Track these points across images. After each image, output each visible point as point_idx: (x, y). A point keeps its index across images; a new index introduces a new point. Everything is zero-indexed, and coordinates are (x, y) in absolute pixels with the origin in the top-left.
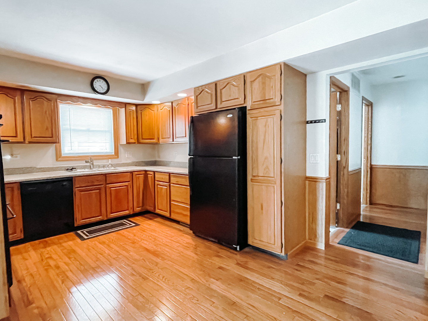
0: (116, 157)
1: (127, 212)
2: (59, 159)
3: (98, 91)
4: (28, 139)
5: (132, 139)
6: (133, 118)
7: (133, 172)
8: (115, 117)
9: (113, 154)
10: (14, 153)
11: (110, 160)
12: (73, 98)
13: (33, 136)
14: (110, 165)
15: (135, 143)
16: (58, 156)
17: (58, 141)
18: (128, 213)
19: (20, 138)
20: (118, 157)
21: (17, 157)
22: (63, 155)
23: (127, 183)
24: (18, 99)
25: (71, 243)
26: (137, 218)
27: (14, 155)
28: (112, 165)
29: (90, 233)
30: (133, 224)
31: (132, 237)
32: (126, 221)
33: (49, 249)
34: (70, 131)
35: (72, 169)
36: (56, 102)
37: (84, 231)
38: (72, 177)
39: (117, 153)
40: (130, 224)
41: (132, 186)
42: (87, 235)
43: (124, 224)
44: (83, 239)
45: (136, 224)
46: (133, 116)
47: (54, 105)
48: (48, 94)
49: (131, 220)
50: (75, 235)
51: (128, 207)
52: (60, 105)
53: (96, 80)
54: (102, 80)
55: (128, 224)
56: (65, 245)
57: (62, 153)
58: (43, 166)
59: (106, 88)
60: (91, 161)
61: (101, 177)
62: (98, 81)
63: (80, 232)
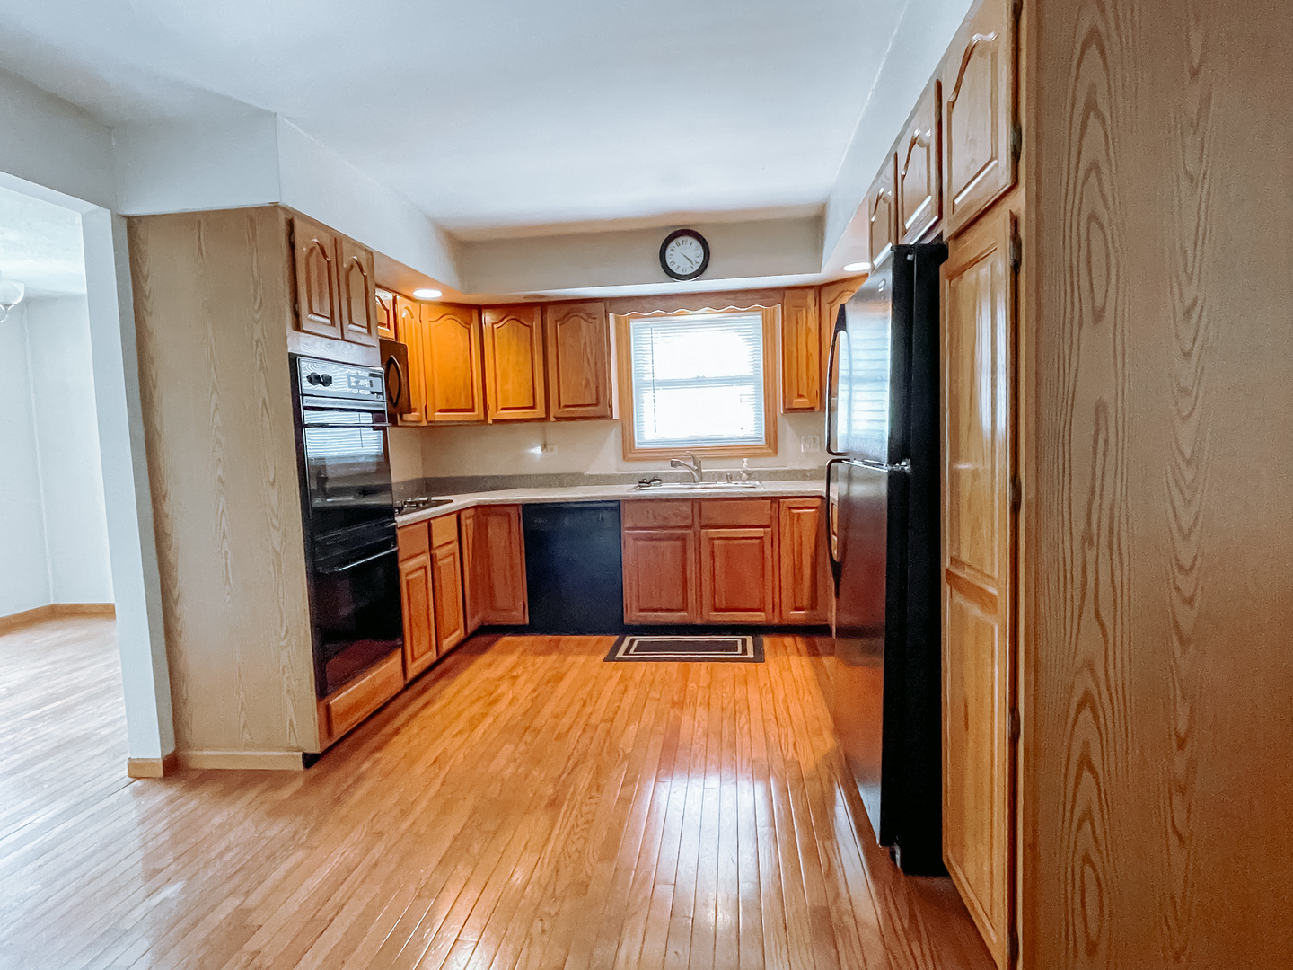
0: (770, 451)
1: (758, 617)
2: (630, 455)
3: (679, 272)
4: (554, 411)
5: (800, 396)
6: (808, 330)
7: (781, 500)
8: (769, 336)
9: (763, 442)
10: (548, 442)
11: (745, 460)
12: (645, 304)
13: (563, 404)
14: (744, 475)
15: (812, 408)
16: (628, 449)
17: (609, 413)
18: (763, 619)
19: (539, 412)
20: (776, 451)
21: (552, 450)
22: (637, 446)
23: (762, 529)
24: (536, 324)
25: (582, 659)
26: (788, 640)
27: (548, 447)
28: (750, 475)
29: (641, 648)
30: (750, 655)
31: (698, 687)
32: (749, 639)
33: (541, 659)
34: (655, 384)
35: (652, 481)
36: (607, 317)
37: (639, 639)
38: (619, 501)
39: (772, 441)
40: (745, 651)
41: (777, 540)
42: (627, 652)
43: (733, 647)
44: (611, 657)
45: (759, 656)
46: (807, 323)
47: (601, 327)
48: (590, 304)
49: (767, 641)
50: (611, 645)
51: (763, 602)
52: (634, 325)
53: (673, 244)
54: (690, 240)
55: (740, 652)
56: (570, 659)
57: (636, 440)
58: (596, 473)
59: (700, 260)
60: (695, 464)
61: (686, 508)
62: (678, 245)
63: (628, 639)
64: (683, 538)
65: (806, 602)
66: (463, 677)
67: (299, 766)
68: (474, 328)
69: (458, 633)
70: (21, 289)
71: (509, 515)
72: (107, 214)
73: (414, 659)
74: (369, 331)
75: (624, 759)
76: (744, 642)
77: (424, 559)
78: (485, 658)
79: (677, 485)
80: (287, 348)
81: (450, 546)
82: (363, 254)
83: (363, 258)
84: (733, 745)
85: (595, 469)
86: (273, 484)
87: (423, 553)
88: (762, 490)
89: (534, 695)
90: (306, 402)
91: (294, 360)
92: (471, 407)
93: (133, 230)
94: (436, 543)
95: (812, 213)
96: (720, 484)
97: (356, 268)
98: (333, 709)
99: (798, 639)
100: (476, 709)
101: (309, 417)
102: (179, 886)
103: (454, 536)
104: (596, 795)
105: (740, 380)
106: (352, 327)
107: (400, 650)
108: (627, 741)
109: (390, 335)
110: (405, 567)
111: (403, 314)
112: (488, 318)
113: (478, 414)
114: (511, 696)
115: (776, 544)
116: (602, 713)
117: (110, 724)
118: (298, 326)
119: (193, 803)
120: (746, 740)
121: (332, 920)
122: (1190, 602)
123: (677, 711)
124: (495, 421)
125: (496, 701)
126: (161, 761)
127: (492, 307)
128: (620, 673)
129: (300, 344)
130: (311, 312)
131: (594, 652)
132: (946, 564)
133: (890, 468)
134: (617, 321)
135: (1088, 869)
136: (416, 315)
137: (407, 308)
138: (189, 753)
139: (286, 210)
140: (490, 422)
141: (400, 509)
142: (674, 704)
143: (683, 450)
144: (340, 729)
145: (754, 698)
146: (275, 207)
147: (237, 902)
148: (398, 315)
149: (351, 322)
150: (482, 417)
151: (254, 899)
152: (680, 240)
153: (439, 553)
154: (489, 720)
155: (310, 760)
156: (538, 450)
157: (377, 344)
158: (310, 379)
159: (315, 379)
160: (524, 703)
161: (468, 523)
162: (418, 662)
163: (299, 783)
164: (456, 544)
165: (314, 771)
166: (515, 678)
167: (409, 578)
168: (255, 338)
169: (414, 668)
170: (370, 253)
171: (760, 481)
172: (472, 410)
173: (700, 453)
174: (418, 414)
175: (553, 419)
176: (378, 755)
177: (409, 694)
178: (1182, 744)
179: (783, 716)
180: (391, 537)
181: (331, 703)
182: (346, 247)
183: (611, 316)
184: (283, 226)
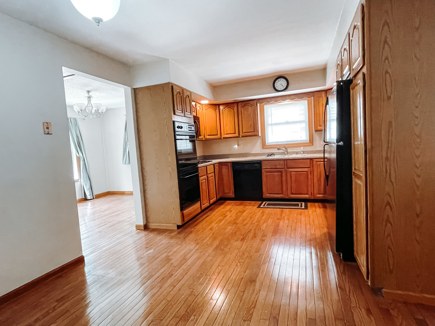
0: (311, 144)
1: (306, 196)
2: (265, 147)
3: (279, 89)
4: (241, 134)
5: (320, 126)
7: (313, 159)
8: (310, 107)
9: (308, 142)
10: (239, 144)
11: (302, 147)
13: (244, 132)
14: (302, 152)
16: (264, 145)
17: (257, 134)
18: (308, 197)
19: (237, 135)
20: (313, 144)
22: (267, 144)
23: (307, 169)
24: (235, 109)
25: (251, 207)
26: (316, 204)
27: (240, 145)
28: (304, 152)
29: (268, 205)
30: (303, 207)
31: (286, 215)
32: (303, 204)
33: (238, 207)
34: (272, 125)
35: (271, 155)
36: (257, 105)
37: (268, 202)
38: (261, 161)
39: (311, 141)
40: (301, 206)
41: (312, 172)
42: (264, 206)
43: (298, 205)
44: (259, 207)
45: (306, 207)
46: (322, 102)
47: (255, 108)
48: (251, 101)
49: (309, 204)
50: (259, 204)
51: (308, 191)
52: (265, 106)
53: (277, 81)
54: (282, 79)
55: (300, 206)
56: (247, 207)
57: (266, 142)
58: (254, 153)
59: (286, 85)
60: (285, 149)
61: (282, 162)
62: (279, 81)
63: (264, 202)
64: (281, 172)
65: (322, 192)
66: (216, 211)
67: (176, 228)
68: (217, 111)
69: (214, 199)
70: (105, 108)
71: (228, 165)
72: (130, 88)
73: (203, 205)
74: (191, 114)
75: (263, 231)
76: (301, 204)
77: (205, 177)
78: (222, 206)
79: (280, 156)
80: (172, 119)
81: (212, 174)
82: (189, 93)
83: (188, 93)
84: (295, 229)
85: (254, 152)
86: (169, 155)
87: (205, 175)
88: (307, 156)
89: (237, 215)
90: (177, 133)
91: (174, 122)
92: (217, 134)
93: (135, 91)
94: (208, 172)
95: (322, 67)
96: (293, 155)
97: (187, 97)
98: (184, 214)
99: (320, 204)
100: (221, 218)
101: (178, 137)
102: (152, 250)
103: (213, 171)
104: (254, 238)
105: (300, 122)
106: (187, 113)
107: (200, 202)
108: (264, 227)
109: (195, 115)
110: (201, 178)
111: (198, 108)
112: (221, 107)
113: (219, 136)
114: (230, 216)
115: (312, 174)
116: (256, 220)
117: (129, 218)
118: (174, 114)
119: (152, 235)
120: (299, 229)
121: (188, 259)
122: (419, 176)
123: (279, 221)
124: (224, 138)
125: (226, 216)
126: (143, 226)
127: (223, 104)
128: (261, 211)
129: (175, 118)
130: (177, 110)
131: (253, 206)
132: (353, 170)
133: (337, 144)
134: (260, 105)
135: (390, 250)
136: (201, 109)
137: (199, 106)
138: (149, 224)
139: (171, 83)
140: (222, 138)
141: (199, 163)
142: (278, 219)
143: (281, 145)
144: (186, 219)
145: (303, 219)
146: (169, 83)
147: (167, 254)
148: (197, 109)
149: (186, 112)
150: (220, 137)
151: (170, 254)
152: (279, 80)
153: (209, 175)
154: (224, 221)
155: (179, 227)
156: (236, 146)
157: (193, 117)
158: (177, 127)
159: (178, 127)
160: (234, 217)
161: (217, 168)
162: (204, 205)
163: (176, 233)
164: (213, 173)
165: (180, 230)
166: (231, 211)
167: (202, 182)
168: (164, 117)
169: (203, 207)
170: (190, 92)
171: (307, 154)
172: (217, 135)
173: (287, 146)
174: (202, 136)
175: (241, 137)
176: (196, 227)
177: (202, 214)
178: (418, 216)
179: (312, 223)
180: (197, 170)
181: (184, 212)
182: (185, 91)
183: (258, 104)
184: (170, 87)
